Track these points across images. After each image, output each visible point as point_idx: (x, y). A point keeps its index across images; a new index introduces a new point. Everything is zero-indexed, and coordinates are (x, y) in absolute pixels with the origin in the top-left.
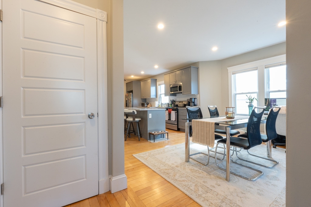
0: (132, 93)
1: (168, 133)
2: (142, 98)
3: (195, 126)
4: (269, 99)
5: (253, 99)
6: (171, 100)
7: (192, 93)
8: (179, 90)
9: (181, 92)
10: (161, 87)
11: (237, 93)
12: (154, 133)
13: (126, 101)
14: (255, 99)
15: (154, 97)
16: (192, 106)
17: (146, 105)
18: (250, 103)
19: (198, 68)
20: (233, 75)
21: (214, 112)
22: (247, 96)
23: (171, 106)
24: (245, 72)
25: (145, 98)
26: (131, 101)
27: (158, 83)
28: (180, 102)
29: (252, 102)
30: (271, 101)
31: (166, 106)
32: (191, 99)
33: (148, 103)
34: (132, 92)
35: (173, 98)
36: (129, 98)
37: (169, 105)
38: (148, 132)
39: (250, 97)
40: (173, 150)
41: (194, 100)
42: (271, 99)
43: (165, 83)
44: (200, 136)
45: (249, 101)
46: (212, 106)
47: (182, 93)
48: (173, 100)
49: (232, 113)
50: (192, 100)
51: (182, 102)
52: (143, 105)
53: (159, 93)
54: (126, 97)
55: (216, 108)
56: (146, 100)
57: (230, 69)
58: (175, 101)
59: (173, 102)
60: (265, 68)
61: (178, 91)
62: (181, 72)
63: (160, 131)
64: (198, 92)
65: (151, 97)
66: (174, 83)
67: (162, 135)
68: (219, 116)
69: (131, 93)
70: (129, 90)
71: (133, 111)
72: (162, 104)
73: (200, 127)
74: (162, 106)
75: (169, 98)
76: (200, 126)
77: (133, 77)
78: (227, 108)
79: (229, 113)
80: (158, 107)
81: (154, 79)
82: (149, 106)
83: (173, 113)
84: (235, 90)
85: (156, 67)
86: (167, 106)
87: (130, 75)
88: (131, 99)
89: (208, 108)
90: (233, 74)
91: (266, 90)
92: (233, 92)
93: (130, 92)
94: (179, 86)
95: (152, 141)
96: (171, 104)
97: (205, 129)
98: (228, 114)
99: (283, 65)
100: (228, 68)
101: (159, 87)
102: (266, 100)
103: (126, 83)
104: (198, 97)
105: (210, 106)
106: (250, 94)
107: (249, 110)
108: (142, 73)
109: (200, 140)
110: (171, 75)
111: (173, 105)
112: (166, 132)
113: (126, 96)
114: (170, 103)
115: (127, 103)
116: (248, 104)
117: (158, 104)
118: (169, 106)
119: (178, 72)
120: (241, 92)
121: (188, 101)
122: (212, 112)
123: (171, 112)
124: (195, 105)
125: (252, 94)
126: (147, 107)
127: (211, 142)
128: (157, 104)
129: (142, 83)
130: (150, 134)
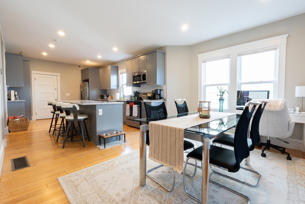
0: (88, 83)
1: (125, 134)
2: (101, 89)
3: (153, 133)
4: (241, 92)
5: (224, 91)
6: (134, 92)
7: (158, 83)
8: (143, 80)
9: (144, 81)
10: (123, 76)
11: (207, 84)
12: (106, 135)
13: (81, 92)
14: (226, 91)
15: (115, 88)
16: (157, 99)
17: (106, 98)
18: (221, 95)
19: (165, 54)
20: (203, 64)
21: (182, 107)
22: (218, 88)
23: (134, 99)
24: (216, 60)
25: (104, 88)
26: (87, 92)
27: (120, 71)
28: (144, 94)
29: (222, 95)
30: (243, 93)
31: (128, 99)
32: (156, 90)
33: (109, 95)
34: (87, 81)
35: (136, 89)
36: (84, 88)
37: (132, 97)
38: (98, 134)
39: (221, 89)
40: (127, 162)
41: (160, 92)
42: (244, 92)
43: (127, 72)
44: (160, 150)
45: (220, 94)
46: (180, 100)
47: (146, 83)
48: (136, 92)
49: (207, 109)
50: (158, 92)
51: (147, 94)
52: (102, 97)
53: (121, 83)
54: (82, 87)
55: (185, 102)
56: (106, 92)
57: (201, 57)
58: (138, 93)
59: (136, 94)
60: (238, 56)
61: (141, 80)
62: (145, 57)
63: (115, 132)
64: (165, 83)
65: (112, 88)
66: (137, 71)
67: (118, 137)
68: (189, 113)
69: (86, 83)
70: (84, 79)
71: (74, 106)
72: (124, 96)
73: (161, 135)
74: (124, 99)
75: (133, 90)
76: (161, 133)
77: (88, 63)
78: (201, 103)
79: (203, 109)
80: (120, 100)
81: (115, 66)
82: (109, 98)
83: (135, 107)
84: (205, 82)
85: (115, 49)
86: (130, 99)
87: (85, 60)
88: (87, 89)
89: (175, 102)
90: (203, 62)
91: (238, 81)
92: (203, 84)
93: (86, 81)
94: (143, 75)
95: (102, 147)
96: (135, 97)
97: (169, 138)
98: (201, 111)
99: (257, 53)
100: (198, 55)
101: (120, 76)
102: (238, 92)
103: (82, 70)
104: (164, 88)
105: (178, 100)
106: (221, 86)
107: (220, 104)
108: (99, 57)
109: (160, 157)
110: (133, 61)
111: (136, 97)
112: (123, 133)
113: (81, 85)
114: (133, 95)
115: (82, 95)
116: (219, 97)
117: (120, 97)
118: (132, 99)
119: (142, 58)
120: (211, 84)
121: (152, 93)
122: (180, 108)
123: (133, 106)
124: (161, 98)
125: (223, 86)
126: (107, 99)
127: (177, 162)
128: (118, 96)
129: (101, 70)
130: (100, 137)
